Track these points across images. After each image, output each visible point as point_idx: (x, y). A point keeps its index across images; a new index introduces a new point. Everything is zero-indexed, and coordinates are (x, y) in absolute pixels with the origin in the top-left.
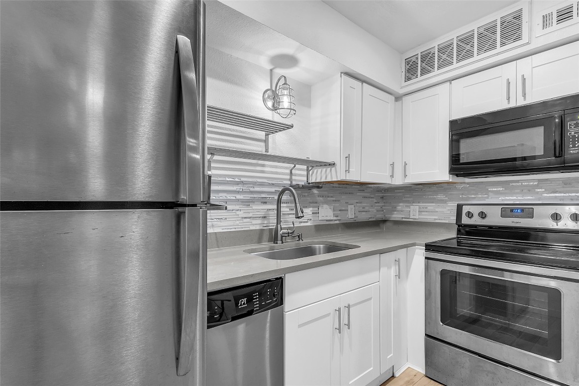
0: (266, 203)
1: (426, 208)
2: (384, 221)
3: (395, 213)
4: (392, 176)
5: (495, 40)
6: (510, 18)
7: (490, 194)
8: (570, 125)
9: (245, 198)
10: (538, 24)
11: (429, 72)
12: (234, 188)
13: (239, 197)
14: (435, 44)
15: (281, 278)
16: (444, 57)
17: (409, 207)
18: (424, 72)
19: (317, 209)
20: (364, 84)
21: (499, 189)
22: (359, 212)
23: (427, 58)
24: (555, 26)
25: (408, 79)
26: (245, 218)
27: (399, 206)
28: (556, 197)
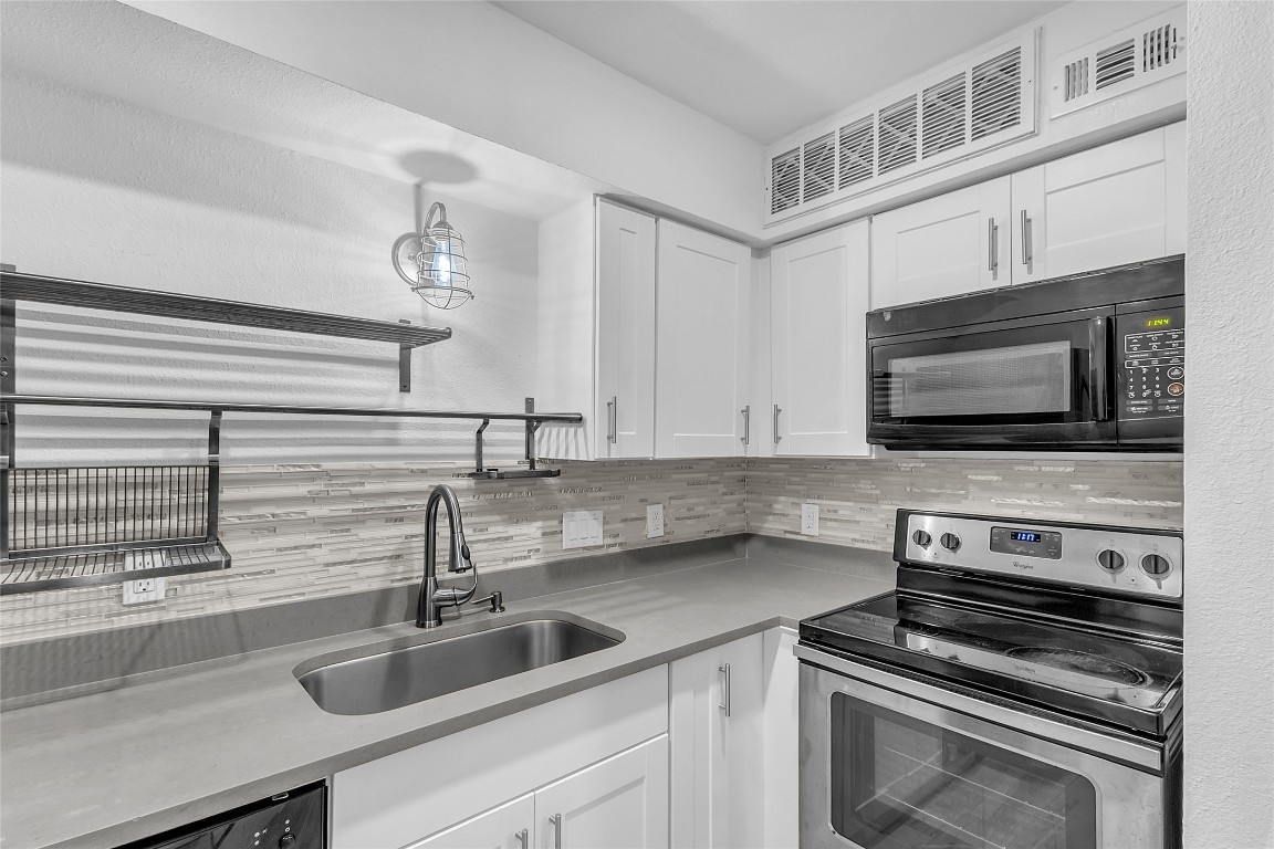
0: (401, 520)
1: (835, 511)
2: (746, 537)
3: (771, 518)
4: (745, 440)
5: (961, 123)
6: (993, 70)
7: (972, 488)
8: (1130, 342)
9: (333, 514)
10: (1056, 88)
11: (823, 192)
12: (302, 490)
13: (314, 511)
14: (834, 127)
15: (321, 784)
16: (854, 157)
17: (798, 505)
18: (813, 191)
19: (556, 522)
20: (661, 220)
21: (991, 477)
22: (677, 519)
23: (818, 156)
24: (1093, 95)
25: (778, 206)
26: (334, 564)
27: (777, 502)
28: (1116, 506)
